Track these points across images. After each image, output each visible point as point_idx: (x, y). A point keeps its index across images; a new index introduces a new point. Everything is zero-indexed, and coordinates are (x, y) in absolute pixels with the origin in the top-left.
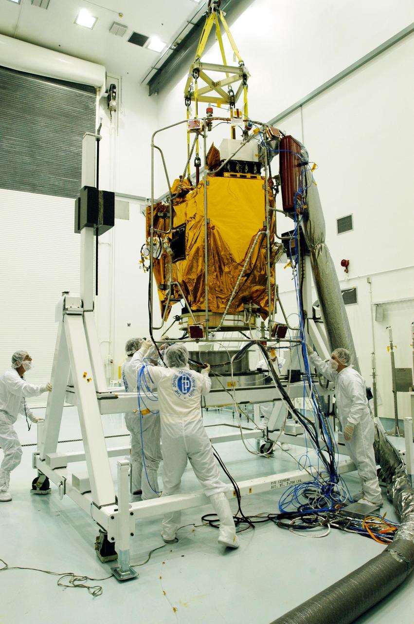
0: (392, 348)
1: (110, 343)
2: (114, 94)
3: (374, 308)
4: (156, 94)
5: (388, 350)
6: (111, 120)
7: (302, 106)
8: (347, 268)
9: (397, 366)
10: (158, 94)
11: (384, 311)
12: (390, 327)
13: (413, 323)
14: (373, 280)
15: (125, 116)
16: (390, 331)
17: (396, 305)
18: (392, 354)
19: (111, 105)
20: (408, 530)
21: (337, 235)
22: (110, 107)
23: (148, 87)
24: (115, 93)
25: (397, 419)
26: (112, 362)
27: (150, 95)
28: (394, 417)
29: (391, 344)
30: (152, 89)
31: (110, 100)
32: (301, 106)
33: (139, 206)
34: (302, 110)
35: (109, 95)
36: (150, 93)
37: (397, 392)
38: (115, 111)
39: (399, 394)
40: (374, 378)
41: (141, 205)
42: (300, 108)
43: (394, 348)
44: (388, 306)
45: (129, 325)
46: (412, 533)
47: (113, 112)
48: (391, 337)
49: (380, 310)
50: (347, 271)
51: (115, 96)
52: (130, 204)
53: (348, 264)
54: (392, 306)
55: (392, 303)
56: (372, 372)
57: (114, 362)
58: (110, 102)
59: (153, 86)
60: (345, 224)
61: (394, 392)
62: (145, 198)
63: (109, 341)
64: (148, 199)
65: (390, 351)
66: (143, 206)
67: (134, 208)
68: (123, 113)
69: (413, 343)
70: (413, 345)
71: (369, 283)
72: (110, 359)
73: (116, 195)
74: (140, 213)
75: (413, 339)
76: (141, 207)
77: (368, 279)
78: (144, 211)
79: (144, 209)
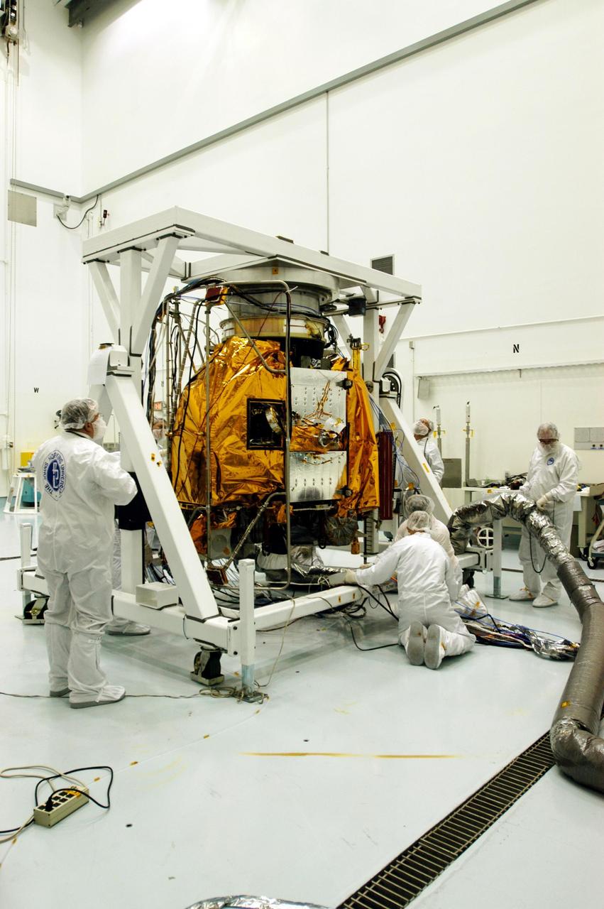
0: (439, 434)
1: (7, 417)
2: (13, 15)
3: (417, 382)
4: (80, 26)
6: (8, 59)
7: (330, 92)
8: (382, 327)
10: (83, 25)
11: (429, 386)
12: (438, 407)
13: (468, 403)
14: (416, 345)
15: (29, 53)
16: (439, 411)
17: (445, 380)
19: (8, 32)
22: (6, 35)
23: (67, 10)
24: (15, 12)
26: (11, 446)
27: (70, 26)
30: (74, 15)
31: (7, 24)
32: (327, 91)
33: (52, 205)
34: (328, 99)
35: (5, 15)
36: (70, 21)
38: (15, 43)
41: (55, 205)
42: (326, 94)
43: (442, 433)
44: (434, 380)
45: (36, 390)
47: (11, 45)
48: (439, 419)
49: (425, 384)
50: (381, 331)
51: (15, 17)
52: (38, 201)
53: (385, 321)
54: (440, 380)
55: (441, 376)
57: (16, 446)
58: (7, 27)
59: (77, 11)
60: (383, 267)
62: (63, 194)
63: (5, 413)
64: (68, 197)
65: (437, 437)
66: (59, 206)
67: (45, 208)
68: (27, 49)
69: (468, 427)
70: (468, 430)
71: (412, 348)
72: (9, 441)
73: (14, 183)
74: (54, 217)
75: (468, 423)
76: (54, 208)
77: (411, 343)
78: (60, 214)
79: (61, 211)
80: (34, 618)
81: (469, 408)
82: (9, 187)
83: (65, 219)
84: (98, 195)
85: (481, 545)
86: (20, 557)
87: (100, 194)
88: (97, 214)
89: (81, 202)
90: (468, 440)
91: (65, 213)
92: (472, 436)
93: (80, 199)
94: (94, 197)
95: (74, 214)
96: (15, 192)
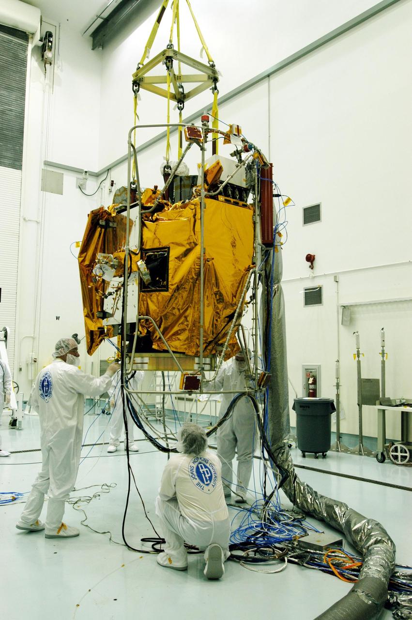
0: (358, 356)
1: (34, 338)
2: (50, 44)
3: (341, 310)
4: (101, 49)
5: (355, 359)
6: (45, 75)
7: (270, 76)
8: (312, 264)
9: (363, 376)
10: (103, 48)
11: (351, 314)
12: (357, 332)
13: (383, 329)
14: (341, 279)
15: (62, 71)
16: (358, 336)
17: (365, 308)
18: (359, 362)
19: (45, 57)
20: (375, 566)
21: (303, 226)
22: (44, 59)
23: (92, 39)
24: (51, 42)
25: (362, 436)
26: (35, 361)
27: (93, 49)
28: (358, 433)
29: (358, 352)
30: (95, 42)
31: (45, 51)
32: (268, 76)
33: (76, 179)
34: (269, 81)
35: (44, 44)
36: (93, 46)
37: (363, 405)
38: (51, 64)
39: (364, 407)
40: (338, 388)
41: (78, 179)
42: (268, 78)
43: (360, 355)
44: (356, 309)
45: (58, 318)
46: (379, 569)
47: (48, 66)
48: (358, 343)
49: (347, 313)
50: (312, 267)
51: (51, 46)
52: (65, 177)
53: (314, 259)
54: (360, 309)
55: (360, 305)
56: (336, 382)
57: (39, 361)
58: (45, 53)
59: (98, 38)
60: (312, 214)
61: (359, 405)
62: (83, 170)
63: (32, 336)
64: (86, 172)
65: (357, 359)
66: (81, 179)
67: (70, 181)
68: (60, 68)
69: (383, 351)
70: (383, 353)
71: (337, 282)
72: (34, 357)
73: (47, 164)
74: (77, 187)
75: (383, 347)
76: (77, 180)
77: (335, 277)
78: (81, 185)
79: (81, 183)
81: (383, 334)
82: (43, 167)
83: (85, 189)
84: (108, 170)
85: (393, 460)
87: (110, 169)
88: (107, 184)
89: (97, 175)
90: (383, 362)
91: (85, 184)
92: (387, 359)
93: (96, 173)
94: (105, 172)
95: (91, 185)
96: (47, 170)
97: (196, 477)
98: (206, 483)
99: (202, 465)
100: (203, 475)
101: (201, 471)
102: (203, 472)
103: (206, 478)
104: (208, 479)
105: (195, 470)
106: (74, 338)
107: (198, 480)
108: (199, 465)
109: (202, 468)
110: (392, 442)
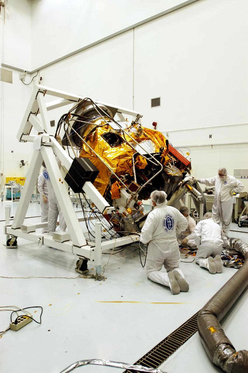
7: (135, 29)
8: (155, 127)
14: (169, 134)
15: (9, 11)
17: (181, 149)
21: (151, 108)
26: (2, 175)
32: (134, 28)
34: (134, 31)
38: (3, 6)
41: (20, 75)
45: (12, 152)
52: (13, 73)
53: (156, 124)
55: (179, 148)
57: (4, 174)
60: (155, 102)
62: (23, 70)
64: (25, 71)
66: (22, 75)
67: (16, 75)
68: (8, 9)
71: (168, 136)
72: (1, 173)
73: (3, 65)
74: (20, 80)
76: (20, 76)
77: (167, 134)
78: (22, 79)
79: (23, 77)
80: (11, 245)
81: (191, 161)
82: (1, 67)
83: (24, 81)
84: (38, 71)
85: (195, 217)
86: (5, 221)
88: (37, 79)
89: (31, 73)
91: (24, 78)
92: (192, 172)
94: (36, 72)
95: (28, 78)
96: (4, 69)
97: (166, 225)
98: (169, 228)
99: (169, 219)
100: (168, 224)
101: (168, 222)
102: (169, 222)
103: (169, 226)
104: (170, 226)
105: (165, 222)
106: (22, 162)
107: (166, 227)
108: (168, 219)
109: (169, 221)
110: (194, 210)
